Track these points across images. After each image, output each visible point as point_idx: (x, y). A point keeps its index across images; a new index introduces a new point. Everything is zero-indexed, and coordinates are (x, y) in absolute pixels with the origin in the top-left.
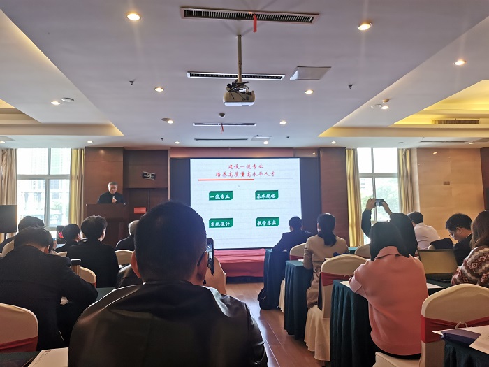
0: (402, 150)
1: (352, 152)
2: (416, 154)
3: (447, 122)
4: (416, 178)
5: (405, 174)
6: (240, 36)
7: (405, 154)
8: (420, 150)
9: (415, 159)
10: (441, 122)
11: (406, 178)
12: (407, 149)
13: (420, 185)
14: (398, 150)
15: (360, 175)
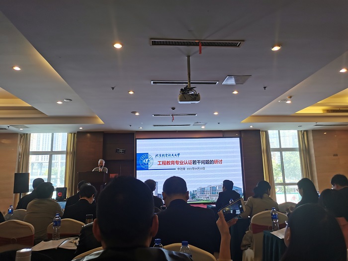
0: (301, 131)
1: (264, 133)
2: (311, 134)
3: (333, 111)
4: (312, 151)
5: (304, 149)
6: (189, 57)
7: (303, 135)
8: (314, 131)
9: (311, 138)
10: (328, 111)
11: (305, 152)
12: (304, 131)
13: (315, 157)
14: (298, 131)
15: (271, 150)
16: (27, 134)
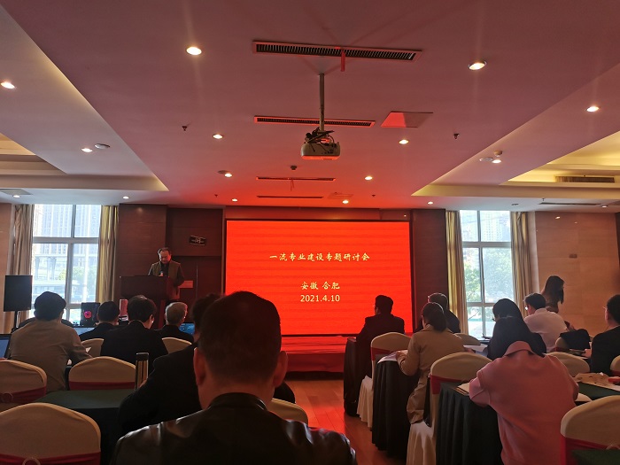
0: (517, 213)
1: (453, 215)
2: (534, 219)
3: (574, 179)
4: (534, 249)
5: (520, 244)
6: (322, 75)
7: (520, 219)
8: (538, 213)
9: (533, 225)
10: (566, 179)
11: (521, 249)
12: (522, 213)
13: (539, 258)
14: (512, 213)
15: (463, 244)
16: (27, 205)
